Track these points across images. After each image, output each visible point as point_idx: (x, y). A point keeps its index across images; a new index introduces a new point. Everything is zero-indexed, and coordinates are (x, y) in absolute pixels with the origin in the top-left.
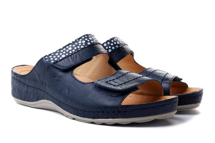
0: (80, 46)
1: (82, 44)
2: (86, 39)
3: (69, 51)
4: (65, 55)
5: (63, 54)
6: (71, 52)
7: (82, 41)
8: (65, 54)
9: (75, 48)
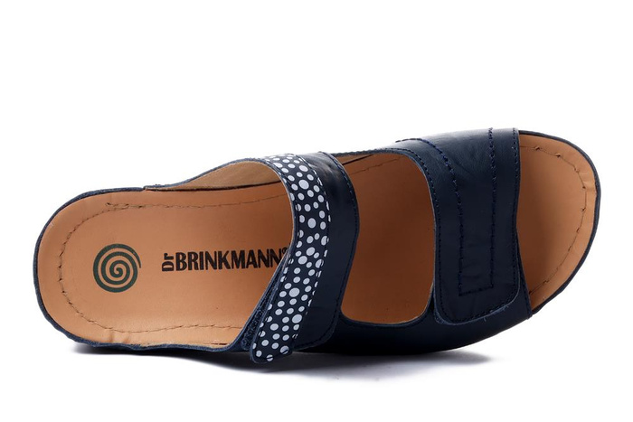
0: (313, 267)
1: (311, 259)
2: (310, 240)
3: (298, 298)
4: (300, 313)
5: (291, 316)
6: (304, 298)
7: (304, 254)
8: (296, 312)
9: (306, 281)
